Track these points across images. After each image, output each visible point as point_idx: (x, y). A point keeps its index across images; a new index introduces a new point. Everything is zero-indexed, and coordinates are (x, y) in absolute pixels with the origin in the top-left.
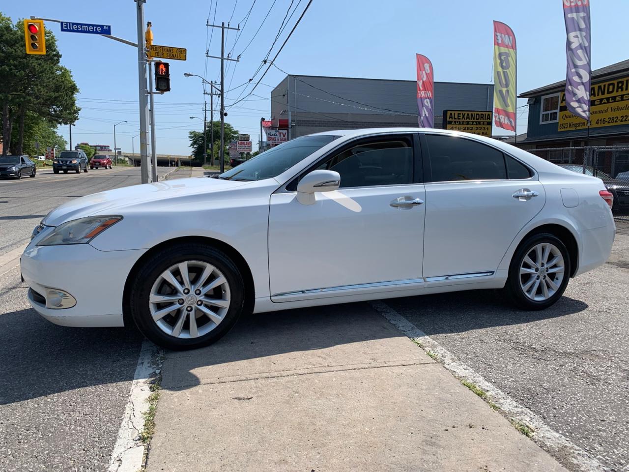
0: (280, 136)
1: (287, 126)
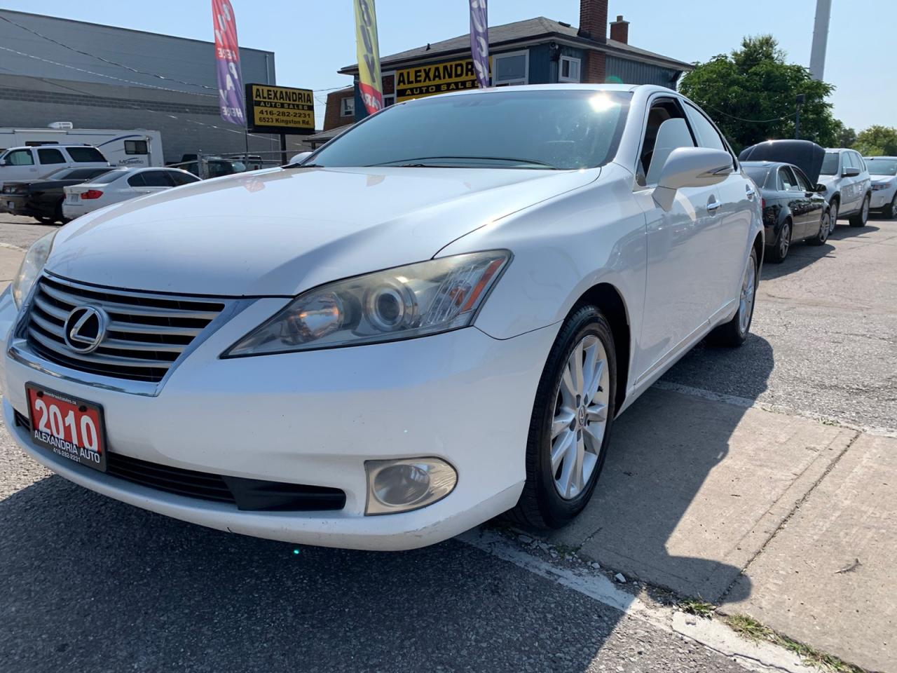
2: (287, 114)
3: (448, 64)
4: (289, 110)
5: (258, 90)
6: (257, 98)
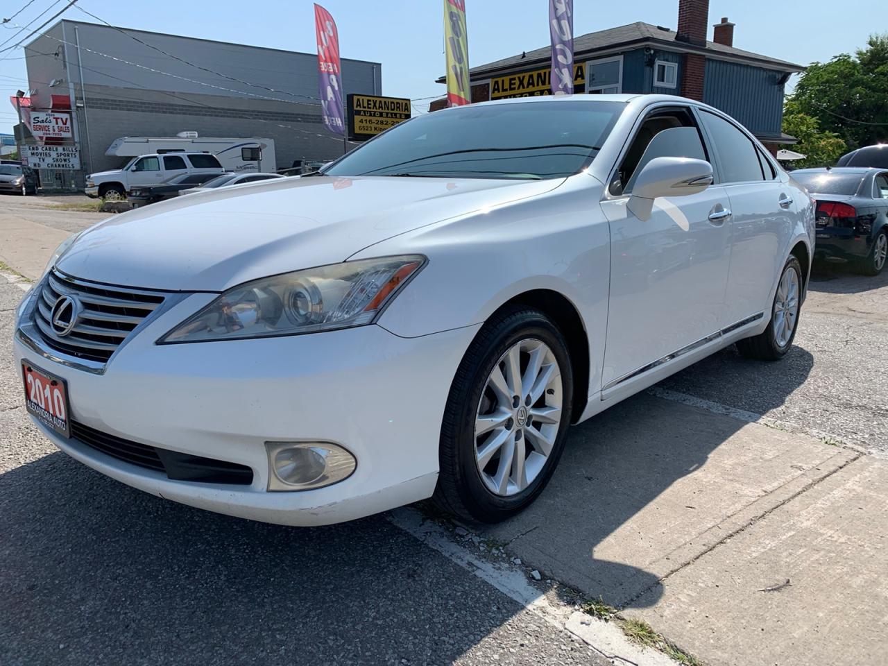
0: (57, 123)
1: (69, 107)
2: (385, 123)
3: (542, 72)
4: (387, 119)
5: (358, 100)
6: (357, 107)
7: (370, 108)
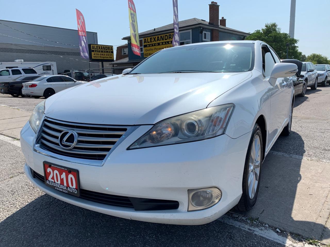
2: (104, 55)
3: (162, 36)
4: (105, 53)
5: (93, 46)
6: (92, 49)
7: (98, 49)
